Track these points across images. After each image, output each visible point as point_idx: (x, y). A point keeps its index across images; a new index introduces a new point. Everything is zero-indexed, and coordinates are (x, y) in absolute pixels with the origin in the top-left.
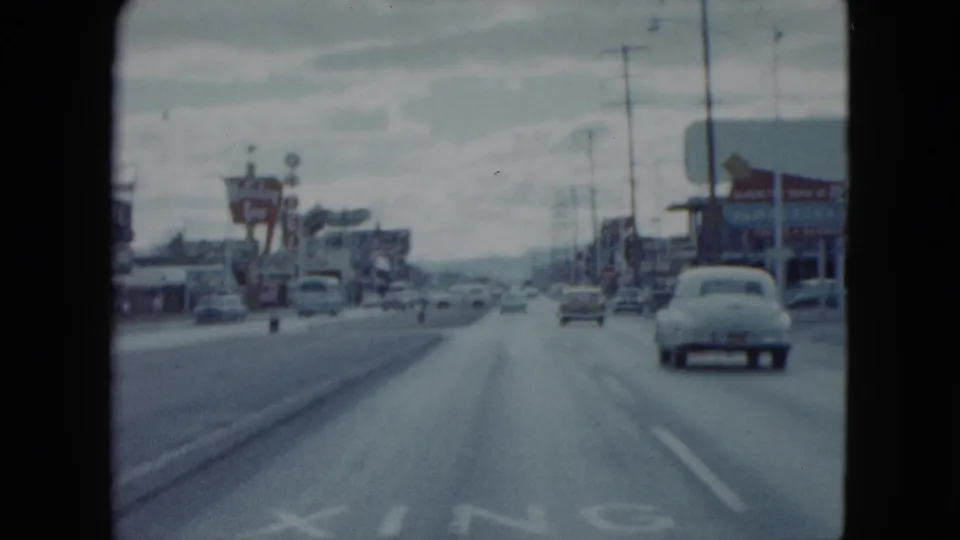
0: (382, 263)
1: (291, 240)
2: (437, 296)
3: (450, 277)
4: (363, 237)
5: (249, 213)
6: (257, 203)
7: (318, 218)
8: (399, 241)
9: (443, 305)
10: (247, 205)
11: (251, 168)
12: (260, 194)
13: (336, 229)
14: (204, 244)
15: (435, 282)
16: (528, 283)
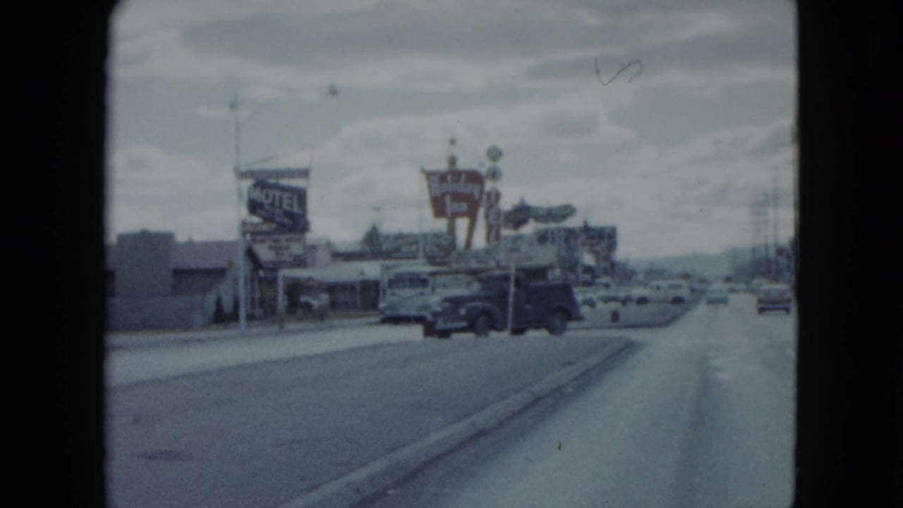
0: (588, 259)
1: (493, 233)
2: (638, 292)
3: (654, 272)
4: (570, 233)
5: (450, 206)
6: (457, 197)
7: (521, 214)
8: (604, 238)
9: (642, 301)
10: (448, 199)
11: (452, 161)
12: (462, 187)
13: (542, 226)
14: (400, 237)
15: (641, 277)
16: (728, 279)
